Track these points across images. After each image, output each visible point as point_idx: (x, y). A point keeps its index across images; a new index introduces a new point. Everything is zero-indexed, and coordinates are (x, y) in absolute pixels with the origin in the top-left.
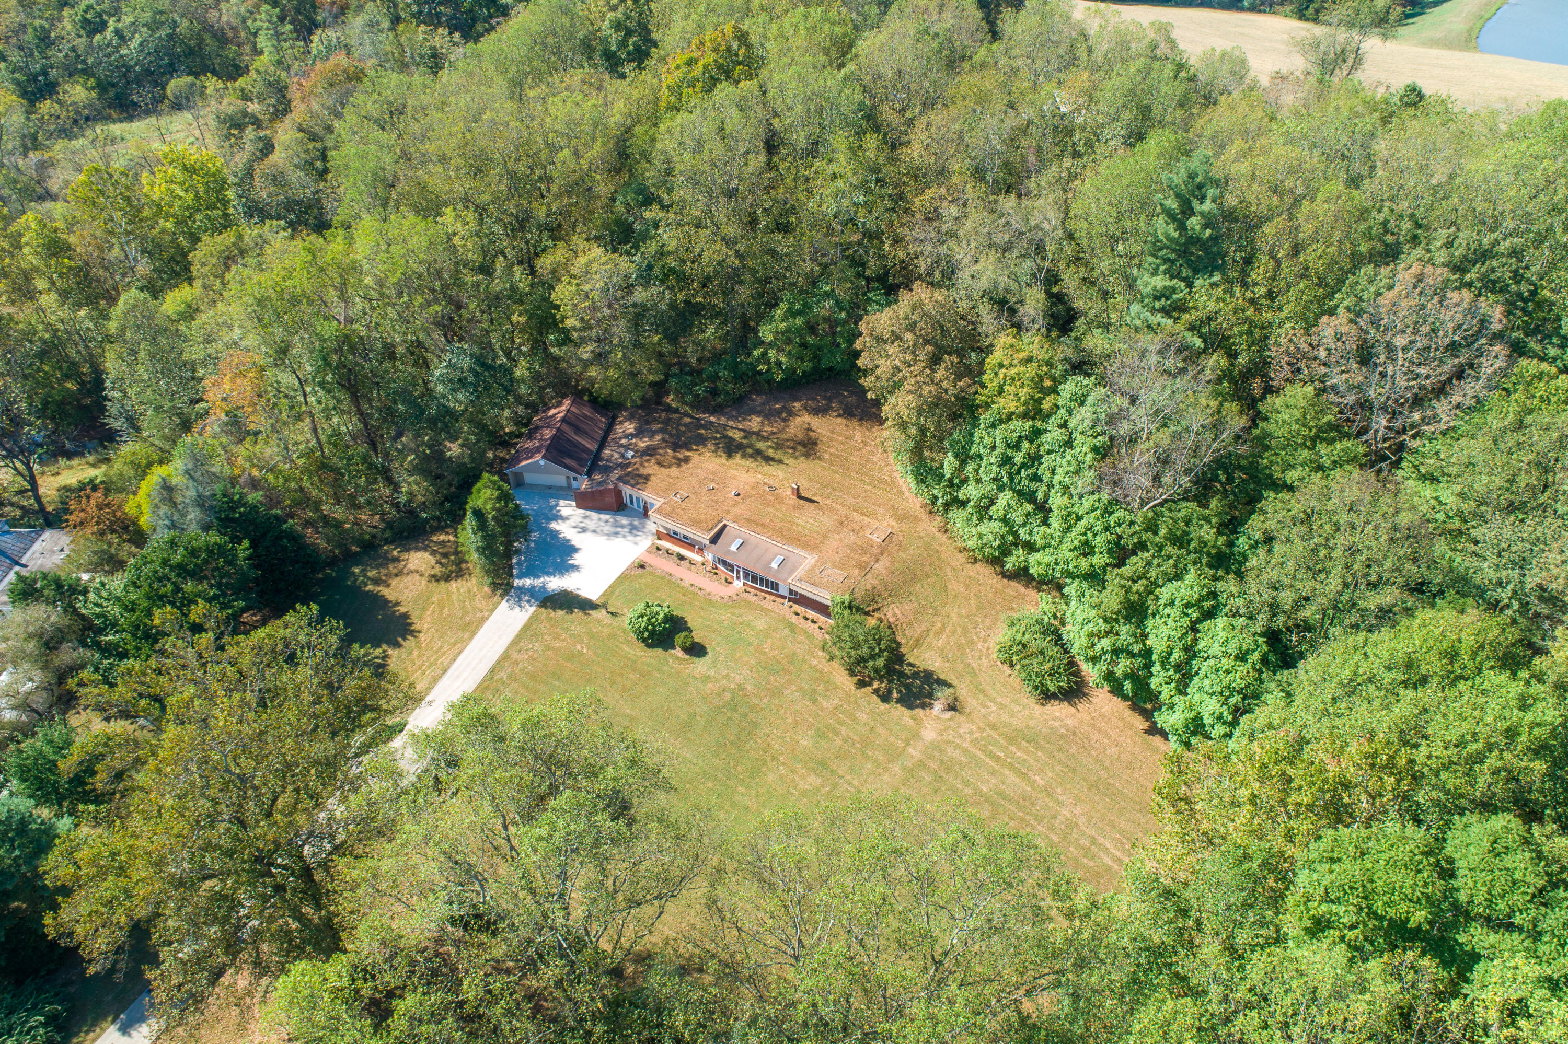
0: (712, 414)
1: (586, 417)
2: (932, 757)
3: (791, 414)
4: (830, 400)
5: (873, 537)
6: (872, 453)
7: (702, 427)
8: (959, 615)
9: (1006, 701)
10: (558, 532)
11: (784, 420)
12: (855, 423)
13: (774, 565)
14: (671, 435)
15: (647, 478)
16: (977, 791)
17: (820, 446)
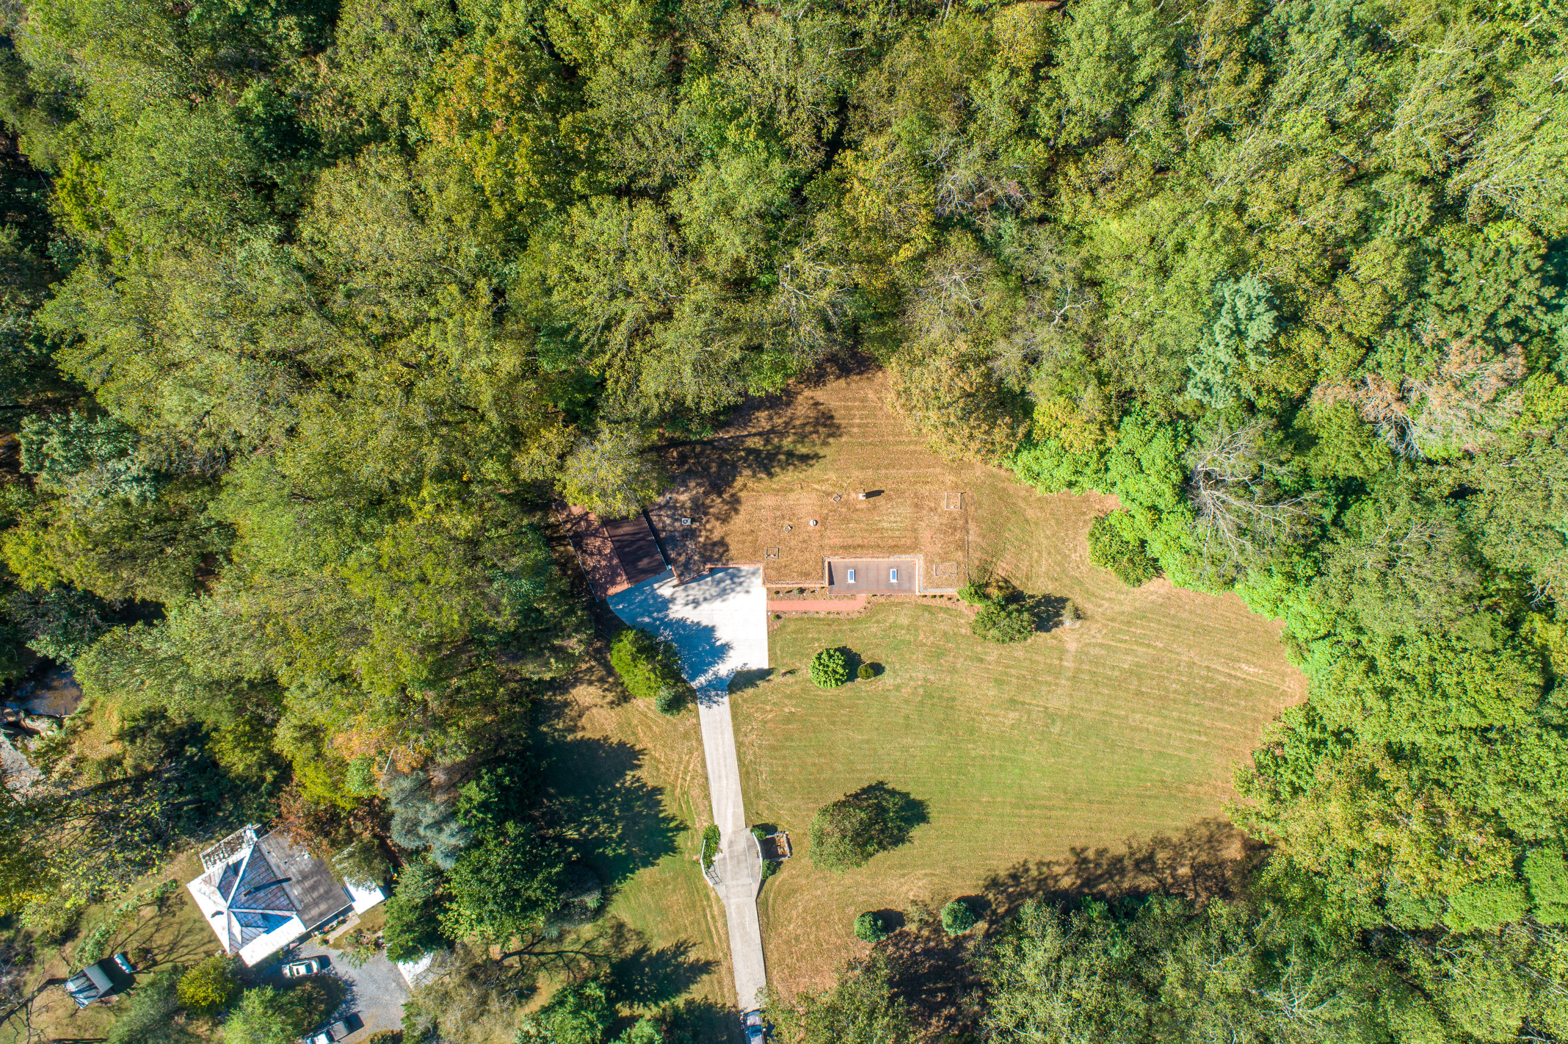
2: (1082, 662)
5: (951, 508)
8: (1047, 537)
9: (1113, 595)
13: (893, 580)
15: (724, 544)
16: (1123, 671)
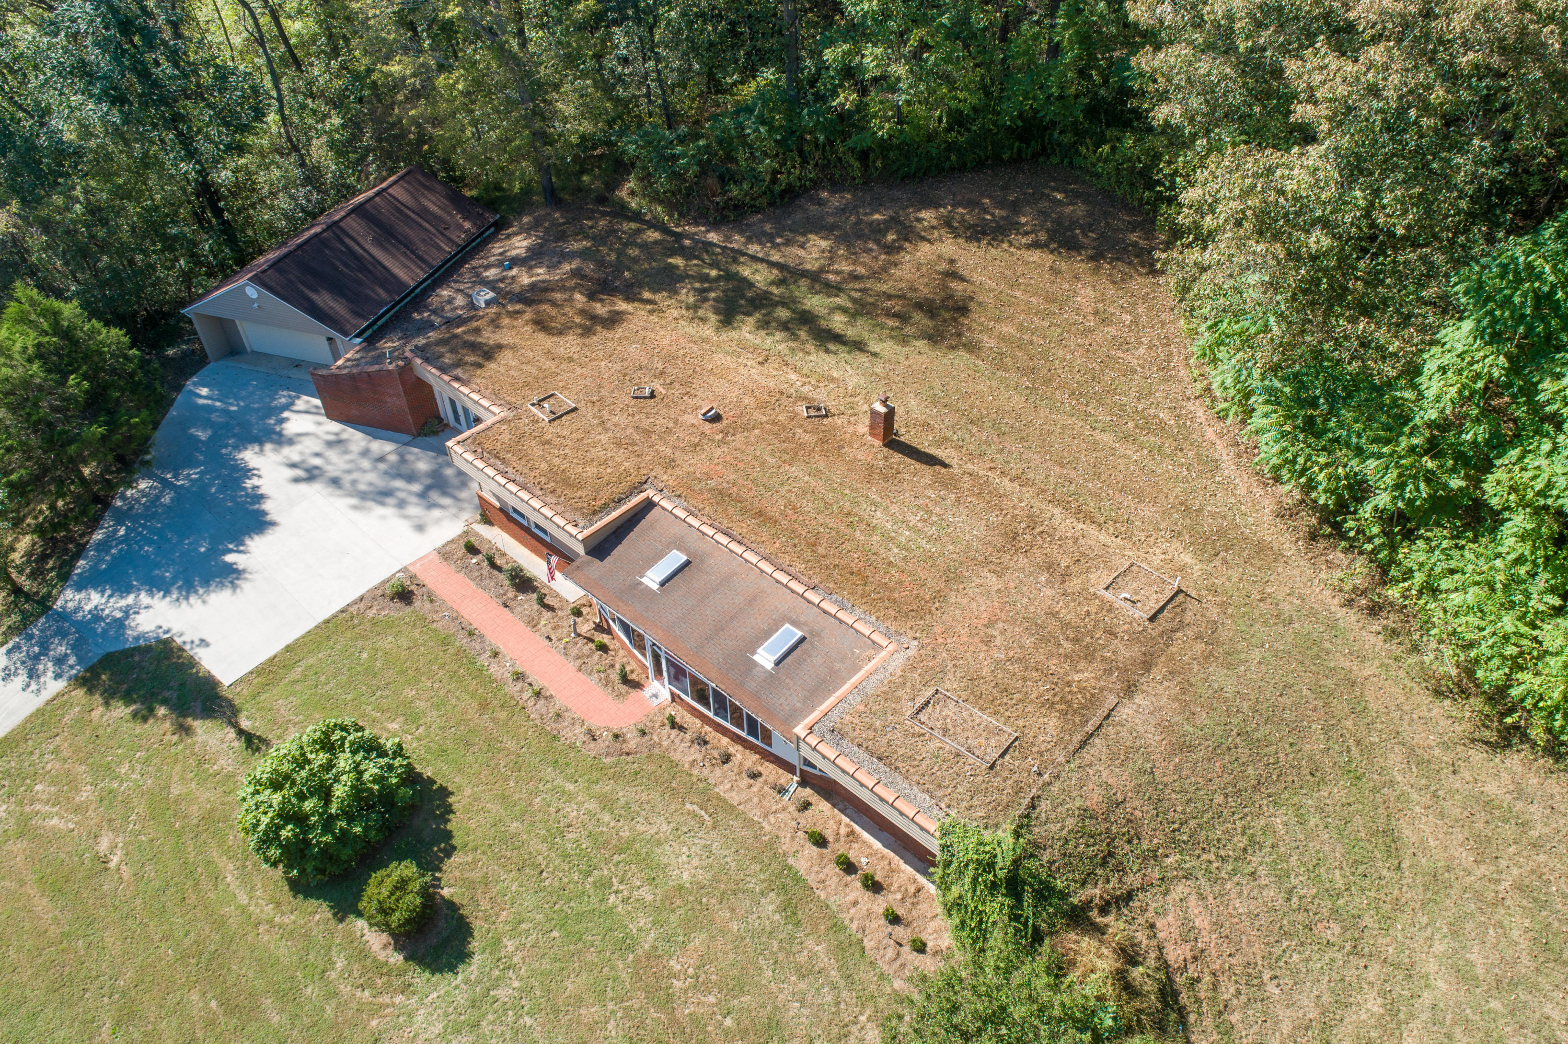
0: (714, 225)
1: (424, 213)
3: (909, 234)
4: (1016, 208)
5: (1119, 598)
6: (1121, 344)
7: (683, 252)
10: (247, 472)
11: (891, 249)
12: (1082, 266)
13: (765, 658)
14: (601, 264)
15: (489, 353)
17: (977, 318)
